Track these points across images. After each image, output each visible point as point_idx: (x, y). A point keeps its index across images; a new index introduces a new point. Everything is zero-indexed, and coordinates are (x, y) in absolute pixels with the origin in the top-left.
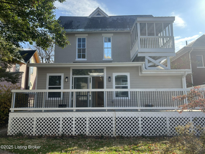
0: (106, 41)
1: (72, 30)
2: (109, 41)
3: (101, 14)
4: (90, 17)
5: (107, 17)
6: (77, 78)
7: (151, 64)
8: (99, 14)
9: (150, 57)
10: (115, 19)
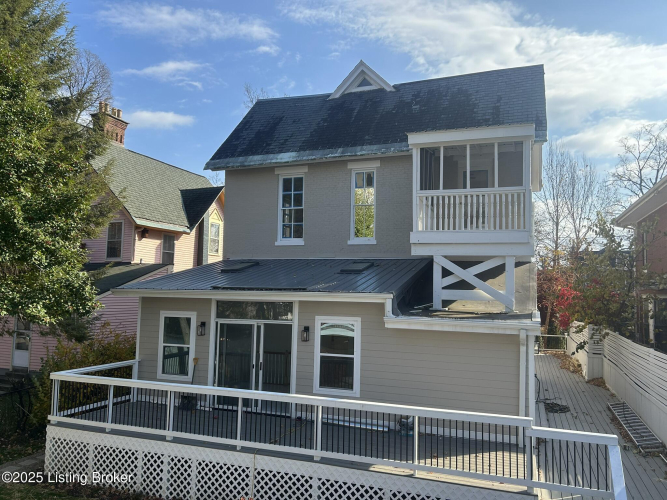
0: (360, 183)
1: (265, 156)
2: (370, 183)
3: (372, 82)
4: (337, 96)
5: (388, 90)
6: (228, 325)
7: (450, 280)
8: (365, 83)
9: (445, 257)
10: (408, 98)
